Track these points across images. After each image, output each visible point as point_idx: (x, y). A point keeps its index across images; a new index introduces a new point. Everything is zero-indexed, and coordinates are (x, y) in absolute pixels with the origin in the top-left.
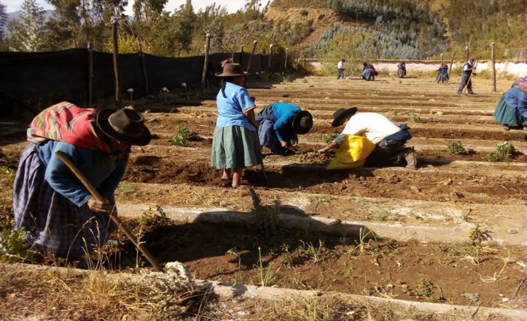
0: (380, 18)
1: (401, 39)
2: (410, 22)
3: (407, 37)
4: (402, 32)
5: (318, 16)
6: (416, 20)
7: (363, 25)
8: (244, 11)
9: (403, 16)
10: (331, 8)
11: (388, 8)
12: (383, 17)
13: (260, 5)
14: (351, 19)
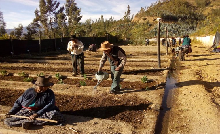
0: (180, 19)
1: (189, 27)
2: (194, 20)
3: (192, 26)
4: (190, 25)
5: (153, 20)
6: (197, 19)
7: (172, 23)
8: (123, 19)
9: (191, 18)
10: (159, 16)
11: (183, 15)
12: (182, 19)
13: (130, 16)
14: (167, 20)
